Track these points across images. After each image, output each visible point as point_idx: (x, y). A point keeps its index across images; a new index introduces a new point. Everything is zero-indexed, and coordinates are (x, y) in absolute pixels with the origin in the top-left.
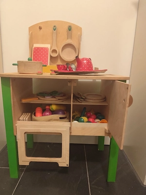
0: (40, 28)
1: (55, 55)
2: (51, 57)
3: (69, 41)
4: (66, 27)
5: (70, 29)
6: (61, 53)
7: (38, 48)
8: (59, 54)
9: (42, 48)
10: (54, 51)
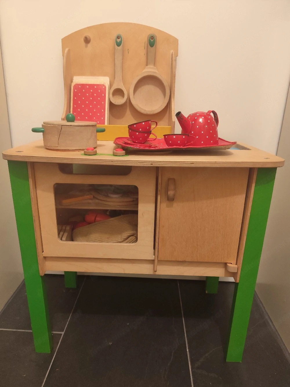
0: (87, 41)
1: (119, 101)
2: (111, 104)
3: (150, 70)
4: (144, 38)
5: (152, 41)
6: (131, 97)
7: (83, 86)
8: (129, 99)
9: (92, 86)
10: (118, 92)
